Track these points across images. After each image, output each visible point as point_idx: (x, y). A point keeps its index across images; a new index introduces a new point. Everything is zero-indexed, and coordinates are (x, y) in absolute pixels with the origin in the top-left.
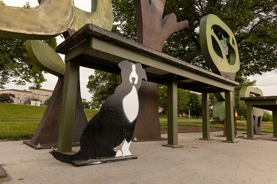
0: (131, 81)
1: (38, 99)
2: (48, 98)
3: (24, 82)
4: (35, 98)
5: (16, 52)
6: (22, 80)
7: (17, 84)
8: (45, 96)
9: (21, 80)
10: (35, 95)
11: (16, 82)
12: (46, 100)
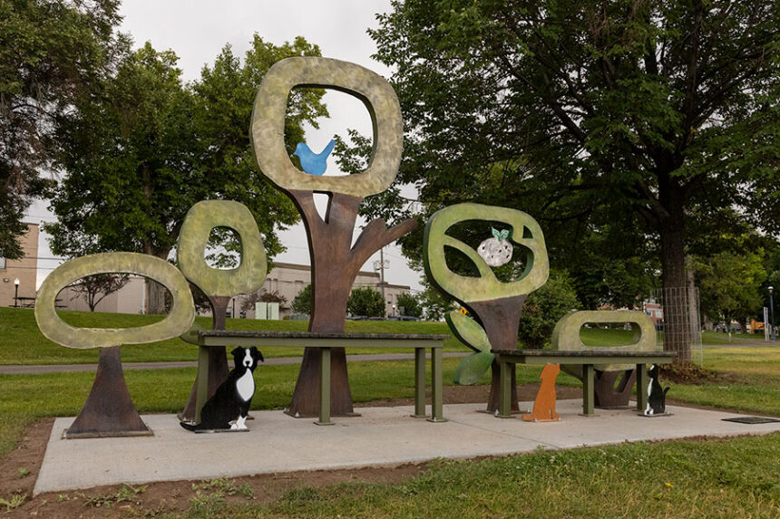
0: (245, 365)
1: (277, 292)
2: (303, 290)
3: (232, 257)
4: (268, 292)
5: (209, 184)
6: (228, 254)
7: (217, 264)
8: (293, 285)
9: (225, 252)
10: (268, 283)
11: (214, 260)
12: (298, 295)
